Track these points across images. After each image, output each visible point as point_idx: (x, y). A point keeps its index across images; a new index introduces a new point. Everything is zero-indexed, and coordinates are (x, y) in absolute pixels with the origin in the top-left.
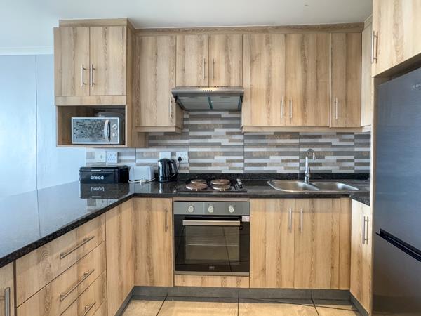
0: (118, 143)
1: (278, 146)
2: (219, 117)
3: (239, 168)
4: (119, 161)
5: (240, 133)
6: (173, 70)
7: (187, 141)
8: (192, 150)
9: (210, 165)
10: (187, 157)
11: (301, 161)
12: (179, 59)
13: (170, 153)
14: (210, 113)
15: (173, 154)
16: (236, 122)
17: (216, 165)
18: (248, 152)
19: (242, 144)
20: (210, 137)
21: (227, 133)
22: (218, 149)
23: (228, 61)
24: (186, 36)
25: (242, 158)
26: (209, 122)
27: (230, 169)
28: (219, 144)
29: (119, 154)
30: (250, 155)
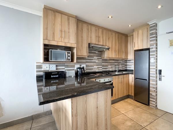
0: (70, 61)
1: (110, 63)
2: (95, 53)
3: (101, 70)
4: (57, 69)
5: (101, 59)
6: (88, 37)
7: (85, 61)
8: (87, 64)
9: (92, 69)
10: (85, 66)
11: (115, 67)
12: (90, 33)
13: (79, 65)
14: (93, 51)
15: (80, 65)
16: (100, 55)
17: (94, 69)
18: (103, 65)
19: (101, 62)
20: (92, 60)
21: (98, 58)
22: (95, 64)
23: (103, 37)
24: (92, 27)
25: (101, 66)
26: (92, 54)
27: (99, 70)
28: (95, 62)
29: (57, 66)
30: (103, 66)
